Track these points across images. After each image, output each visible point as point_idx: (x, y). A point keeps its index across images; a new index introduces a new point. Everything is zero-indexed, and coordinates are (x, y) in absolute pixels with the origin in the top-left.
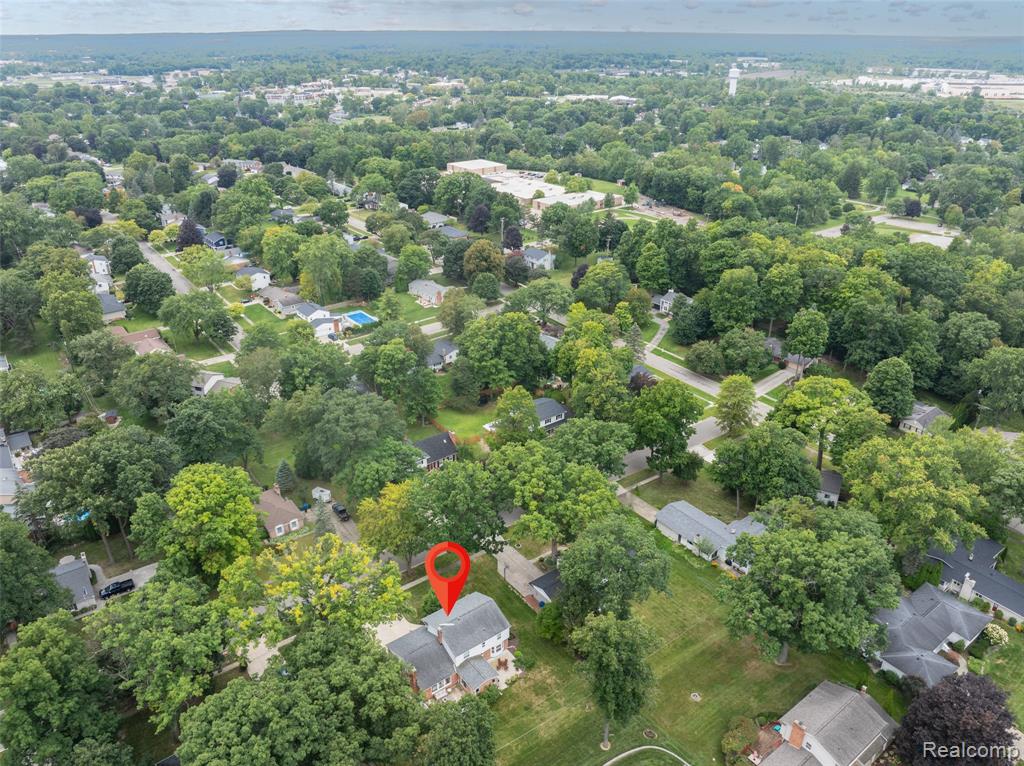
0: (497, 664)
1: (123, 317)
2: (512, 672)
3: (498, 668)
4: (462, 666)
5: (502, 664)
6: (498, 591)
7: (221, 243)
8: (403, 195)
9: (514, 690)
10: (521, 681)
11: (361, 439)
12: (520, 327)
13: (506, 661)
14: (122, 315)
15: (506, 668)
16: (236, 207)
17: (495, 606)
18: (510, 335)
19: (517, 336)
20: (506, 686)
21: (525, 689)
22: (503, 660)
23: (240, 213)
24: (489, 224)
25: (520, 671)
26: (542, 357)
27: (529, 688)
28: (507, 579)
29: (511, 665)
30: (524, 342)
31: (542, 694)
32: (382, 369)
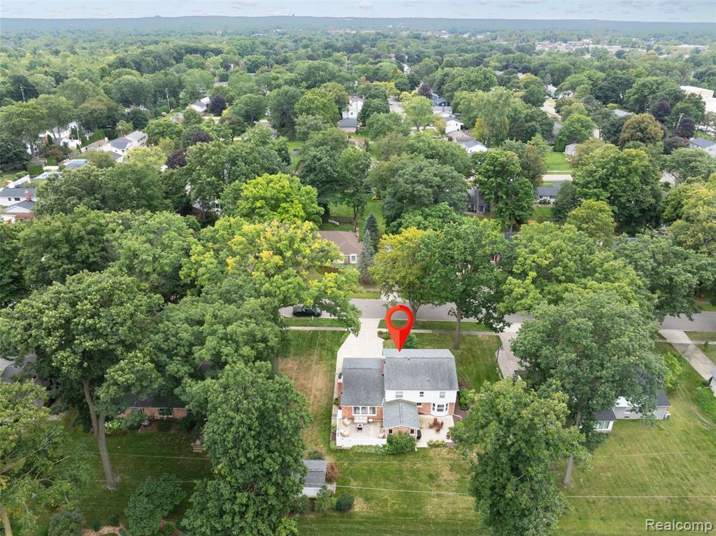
0: (432, 422)
1: (354, 132)
2: (442, 436)
3: (431, 427)
4: (391, 403)
5: (437, 425)
6: (483, 368)
7: (443, 104)
8: (600, 94)
9: (432, 453)
10: (445, 450)
11: (416, 192)
12: (634, 163)
13: (442, 424)
14: (354, 130)
15: (438, 431)
16: (459, 79)
17: (453, 364)
18: (623, 168)
19: (630, 172)
20: (426, 446)
21: (443, 459)
22: (439, 421)
23: (461, 82)
24: (666, 118)
25: (450, 441)
26: (653, 201)
27: (448, 460)
28: (499, 362)
29: (445, 431)
30: (636, 179)
31: (457, 473)
32: (484, 169)
